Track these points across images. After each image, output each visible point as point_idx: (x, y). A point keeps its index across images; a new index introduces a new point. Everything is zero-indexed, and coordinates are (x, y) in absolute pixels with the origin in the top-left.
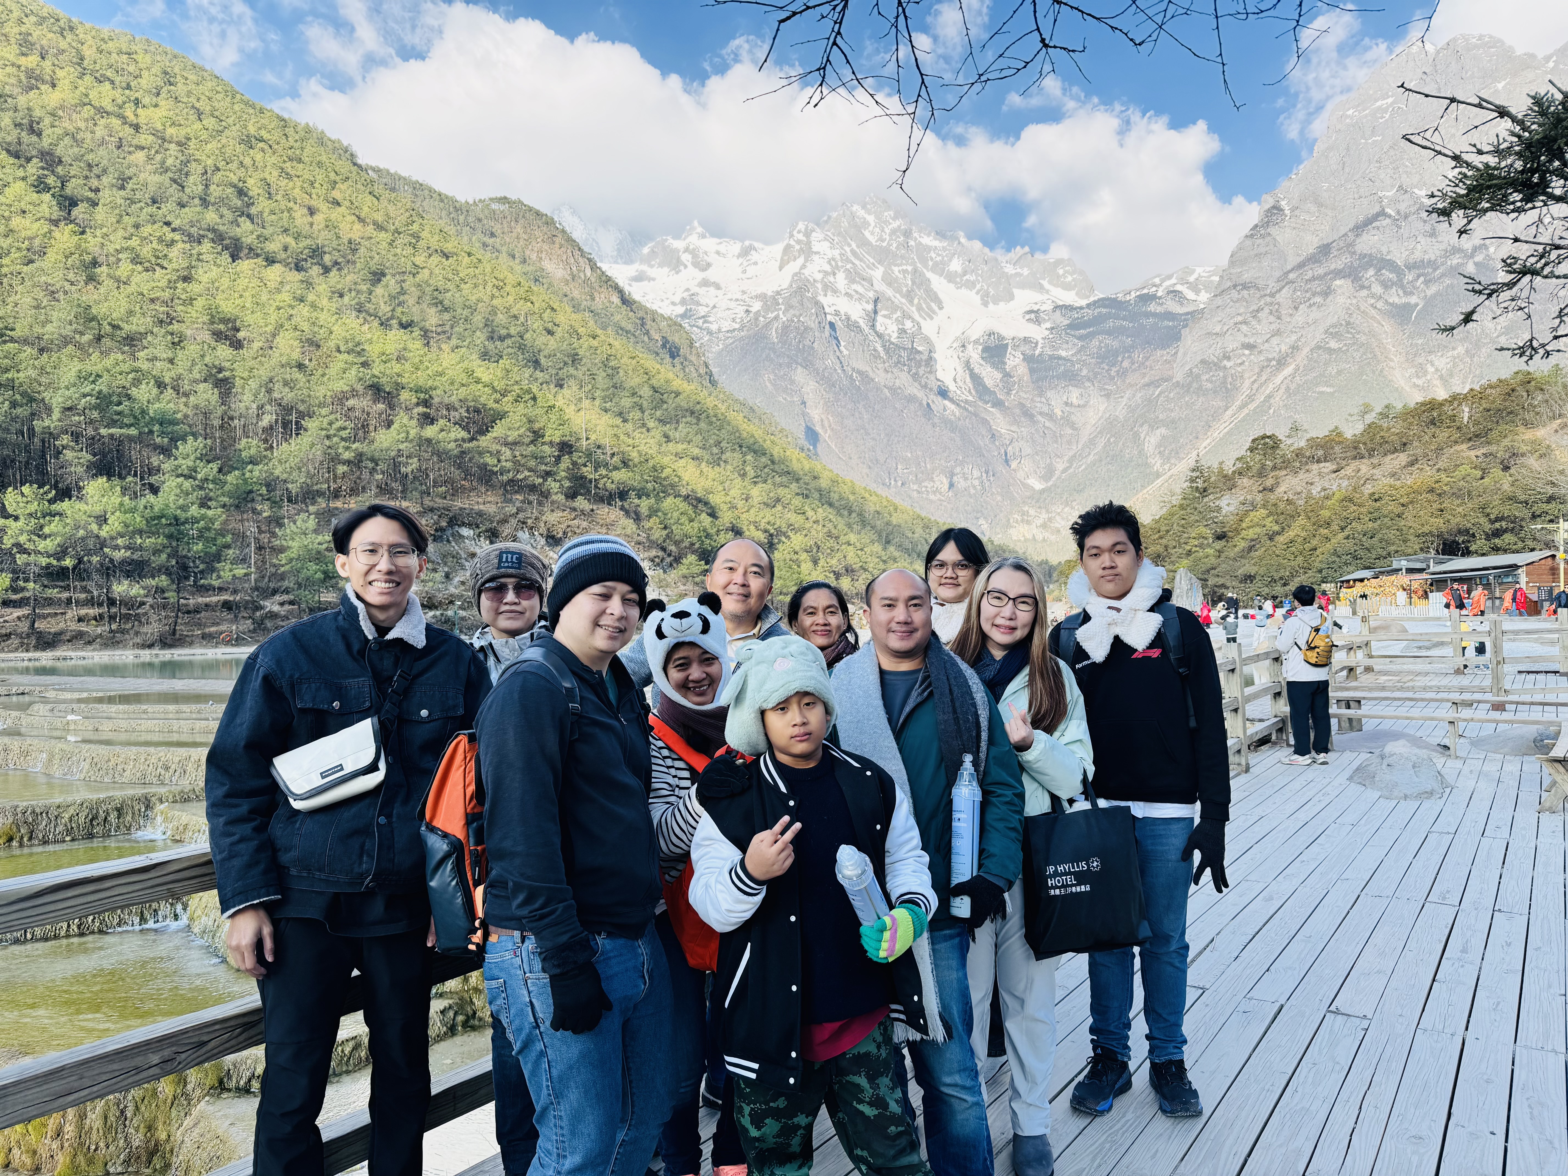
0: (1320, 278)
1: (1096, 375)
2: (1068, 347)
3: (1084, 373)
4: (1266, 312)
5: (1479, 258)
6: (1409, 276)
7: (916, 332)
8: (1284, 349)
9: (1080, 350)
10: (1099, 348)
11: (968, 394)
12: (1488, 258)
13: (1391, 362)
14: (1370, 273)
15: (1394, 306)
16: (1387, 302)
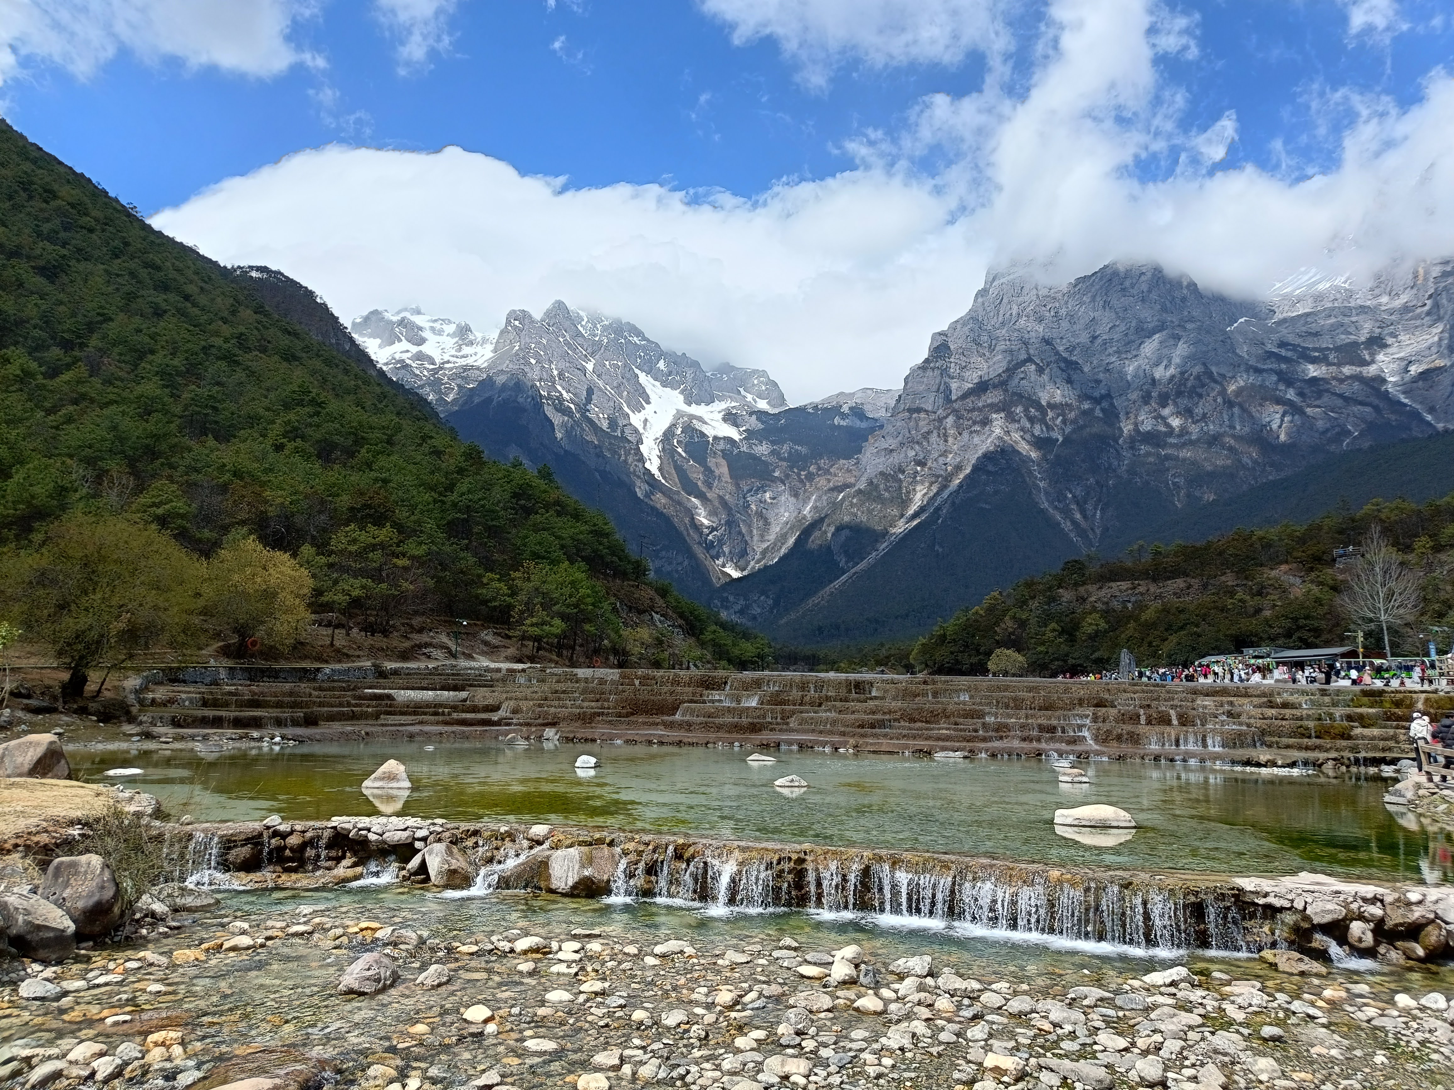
0: (980, 409)
1: (787, 476)
2: (763, 449)
3: (776, 474)
4: (935, 434)
5: (1105, 404)
6: (1050, 414)
7: (625, 422)
8: (949, 468)
9: (773, 452)
10: (790, 453)
11: (672, 484)
12: (1112, 405)
13: (1038, 486)
14: (1019, 410)
15: (1038, 438)
16: (1033, 435)
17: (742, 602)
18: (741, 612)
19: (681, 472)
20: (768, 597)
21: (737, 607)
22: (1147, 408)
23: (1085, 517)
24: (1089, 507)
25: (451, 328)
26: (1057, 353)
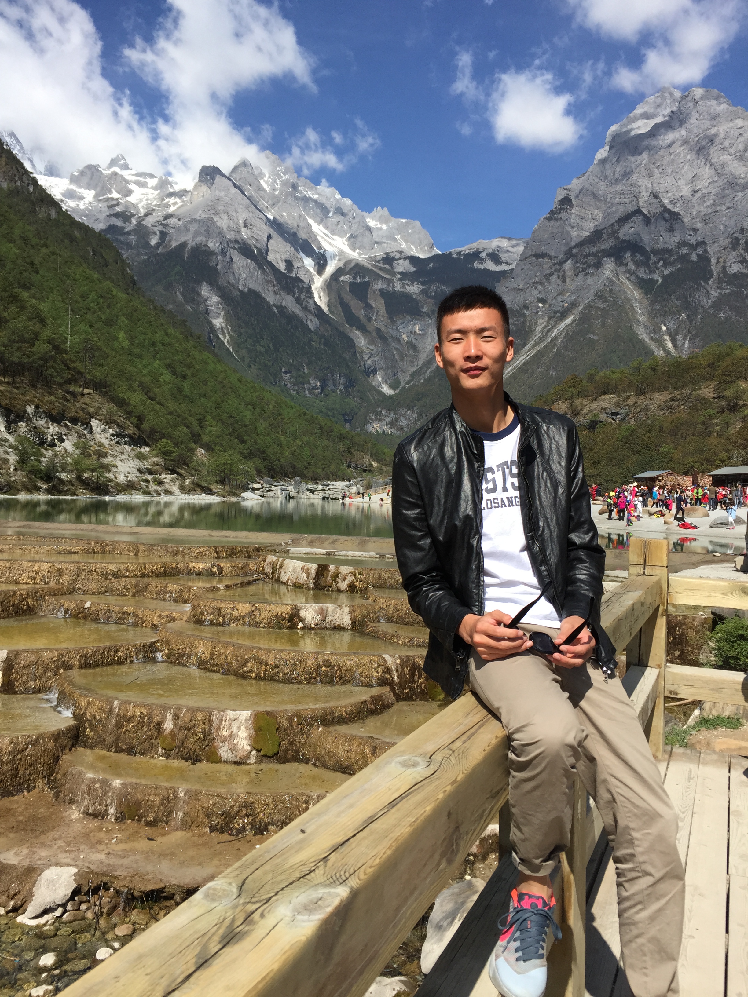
0: (594, 255)
2: (414, 289)
3: (425, 310)
4: (555, 276)
5: (700, 251)
6: (654, 259)
7: (299, 265)
8: (566, 305)
9: (423, 292)
10: (436, 292)
11: (337, 318)
12: (706, 251)
13: (638, 320)
14: (628, 254)
15: (642, 279)
16: (637, 277)
17: (392, 415)
18: (392, 424)
19: (345, 307)
20: (413, 412)
21: (388, 420)
22: (734, 253)
23: (675, 346)
24: (679, 338)
25: (152, 182)
26: (663, 206)
